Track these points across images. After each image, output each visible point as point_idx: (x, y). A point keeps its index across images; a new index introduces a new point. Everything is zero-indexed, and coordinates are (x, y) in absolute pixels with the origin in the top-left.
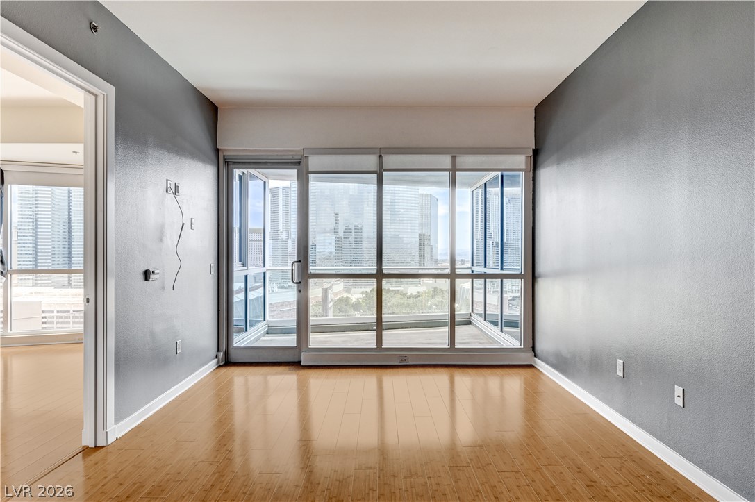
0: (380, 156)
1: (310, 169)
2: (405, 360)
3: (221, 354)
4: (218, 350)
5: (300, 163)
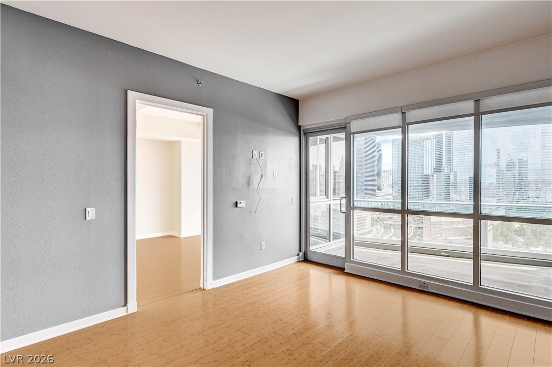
0: (404, 113)
1: (352, 131)
2: (424, 287)
3: (301, 254)
4: (300, 251)
5: (345, 127)
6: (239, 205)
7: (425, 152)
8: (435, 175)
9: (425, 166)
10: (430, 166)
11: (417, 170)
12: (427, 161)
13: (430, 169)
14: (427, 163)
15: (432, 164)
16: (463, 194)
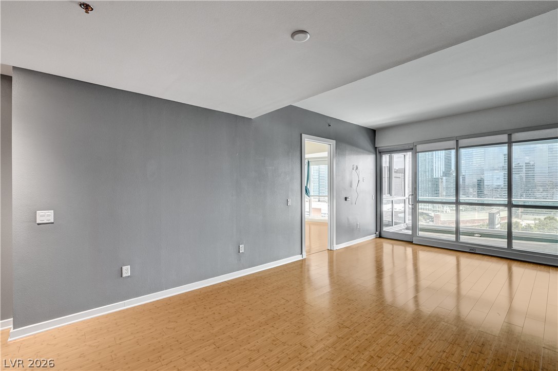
0: (457, 141)
1: (418, 151)
2: (473, 250)
3: (377, 233)
4: (376, 231)
5: (412, 149)
6: (347, 199)
7: (434, 157)
8: (444, 178)
9: (434, 170)
10: (439, 170)
11: (427, 174)
12: (437, 165)
13: (439, 173)
14: (437, 167)
15: (442, 168)
16: (471, 195)
